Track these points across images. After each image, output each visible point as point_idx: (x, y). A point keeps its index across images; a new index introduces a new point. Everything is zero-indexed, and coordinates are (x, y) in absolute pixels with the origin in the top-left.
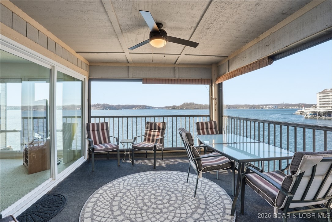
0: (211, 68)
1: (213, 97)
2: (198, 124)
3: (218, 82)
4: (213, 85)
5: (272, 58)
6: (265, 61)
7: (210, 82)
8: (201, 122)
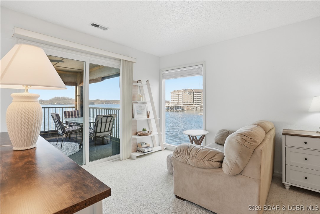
0: (77, 75)
1: (78, 95)
2: (65, 112)
3: (81, 85)
4: (78, 86)
5: (103, 78)
6: (101, 79)
7: (75, 84)
8: (68, 111)
